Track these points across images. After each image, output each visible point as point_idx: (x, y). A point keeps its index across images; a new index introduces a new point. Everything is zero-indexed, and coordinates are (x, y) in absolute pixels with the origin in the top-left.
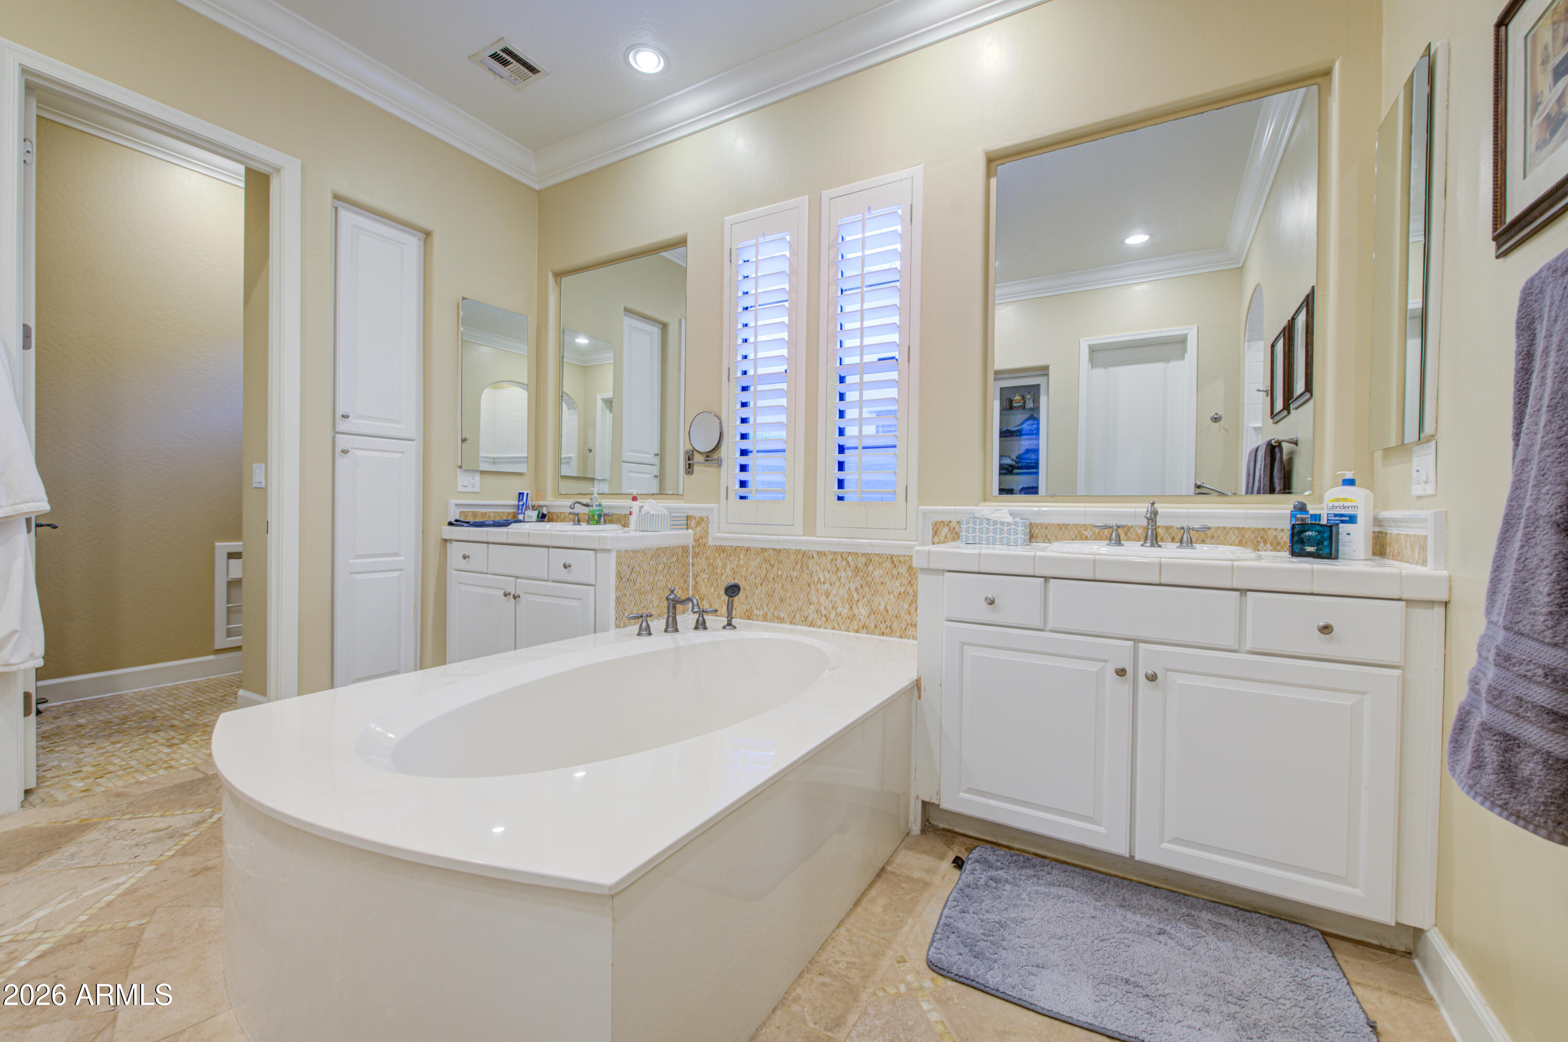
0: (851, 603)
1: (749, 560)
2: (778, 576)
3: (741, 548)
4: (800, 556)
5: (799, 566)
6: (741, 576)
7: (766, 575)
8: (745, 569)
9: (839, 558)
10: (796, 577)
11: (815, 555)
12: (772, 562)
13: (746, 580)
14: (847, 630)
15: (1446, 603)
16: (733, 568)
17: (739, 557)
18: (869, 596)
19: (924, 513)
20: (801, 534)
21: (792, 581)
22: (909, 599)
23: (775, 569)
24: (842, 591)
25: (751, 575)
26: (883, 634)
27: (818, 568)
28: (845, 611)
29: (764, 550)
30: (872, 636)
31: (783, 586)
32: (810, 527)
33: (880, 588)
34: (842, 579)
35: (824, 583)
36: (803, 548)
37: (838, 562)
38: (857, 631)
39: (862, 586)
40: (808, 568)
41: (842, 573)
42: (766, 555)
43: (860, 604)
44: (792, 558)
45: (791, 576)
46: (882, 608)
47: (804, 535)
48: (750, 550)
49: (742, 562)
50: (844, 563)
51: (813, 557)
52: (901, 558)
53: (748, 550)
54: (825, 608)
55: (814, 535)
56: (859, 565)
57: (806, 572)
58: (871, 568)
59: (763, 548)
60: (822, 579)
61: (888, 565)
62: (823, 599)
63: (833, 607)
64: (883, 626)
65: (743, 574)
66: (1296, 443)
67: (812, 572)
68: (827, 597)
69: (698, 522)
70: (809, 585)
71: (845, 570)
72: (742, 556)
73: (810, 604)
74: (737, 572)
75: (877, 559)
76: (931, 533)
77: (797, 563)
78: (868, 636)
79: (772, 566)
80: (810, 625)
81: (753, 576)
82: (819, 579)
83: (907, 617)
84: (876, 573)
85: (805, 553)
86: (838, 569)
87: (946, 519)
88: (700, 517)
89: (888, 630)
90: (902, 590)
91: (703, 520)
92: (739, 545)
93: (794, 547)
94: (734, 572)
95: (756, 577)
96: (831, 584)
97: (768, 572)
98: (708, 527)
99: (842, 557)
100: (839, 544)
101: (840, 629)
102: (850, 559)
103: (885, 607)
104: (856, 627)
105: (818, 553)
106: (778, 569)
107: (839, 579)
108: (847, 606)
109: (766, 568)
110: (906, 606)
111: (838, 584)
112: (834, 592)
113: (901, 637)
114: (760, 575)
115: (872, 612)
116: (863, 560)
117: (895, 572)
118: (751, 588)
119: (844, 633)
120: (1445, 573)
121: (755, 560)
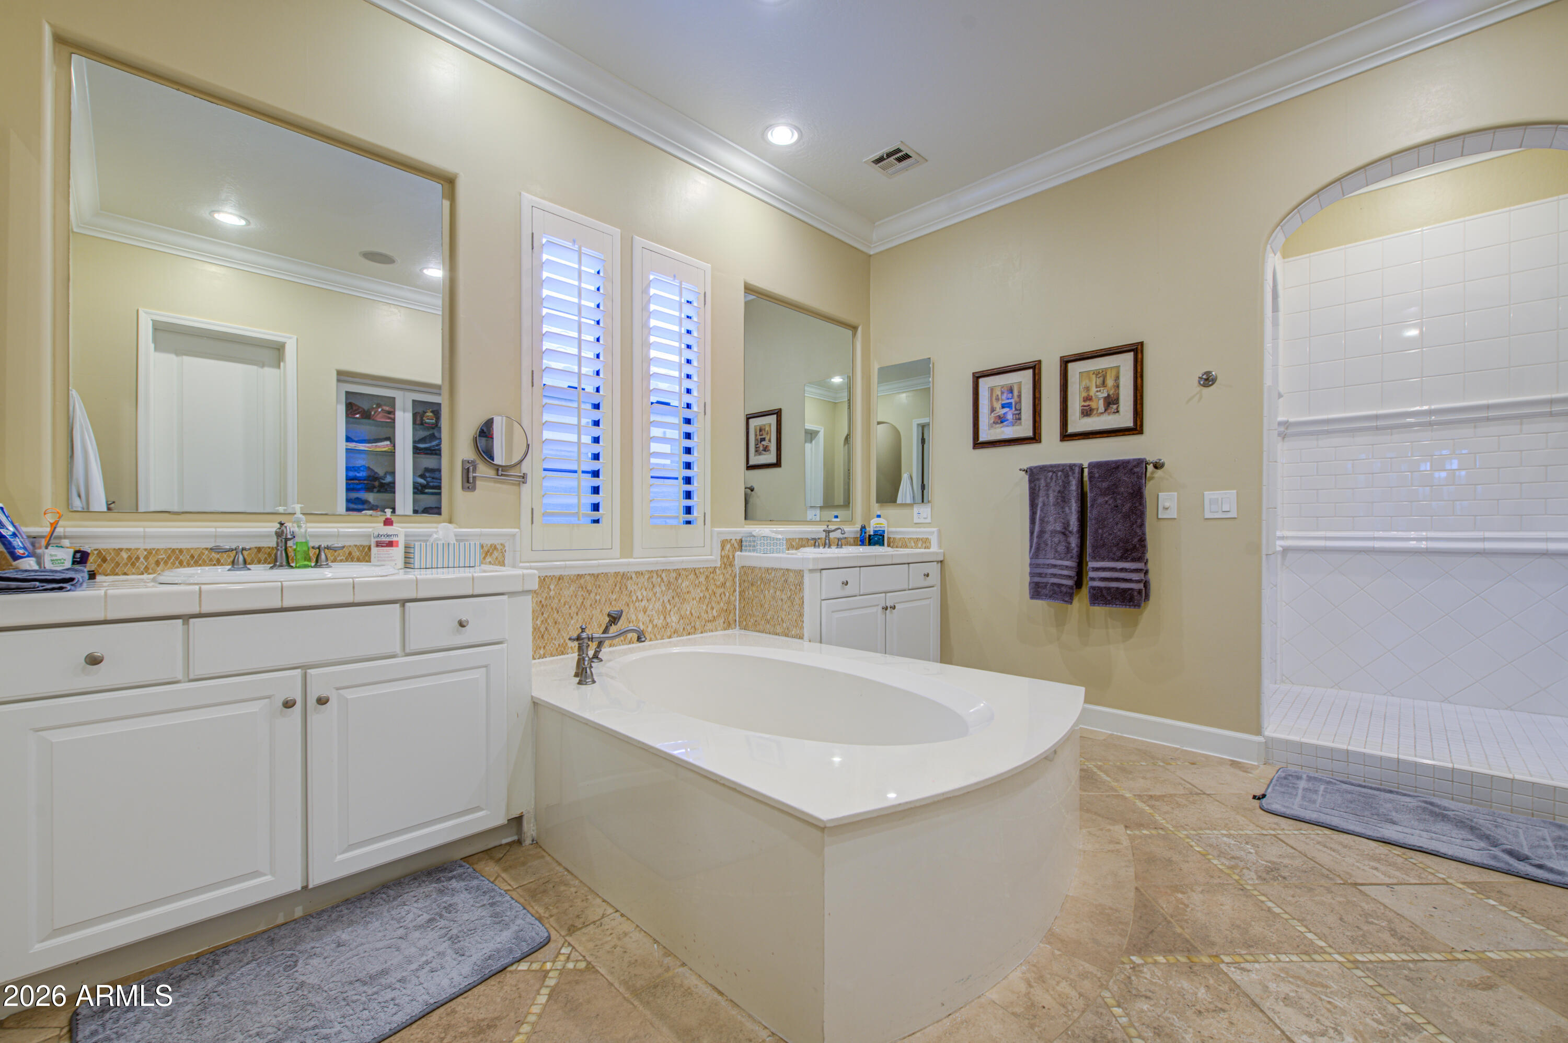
0: (665, 613)
1: (561, 589)
2: (596, 601)
3: (552, 577)
4: (619, 578)
5: (618, 588)
6: (552, 609)
7: (583, 602)
8: (556, 601)
9: (655, 575)
10: (615, 600)
11: (634, 576)
12: (589, 588)
13: (558, 612)
14: (662, 639)
15: (941, 561)
16: (541, 602)
17: (549, 587)
18: (678, 605)
19: (719, 533)
20: (619, 556)
21: (611, 604)
22: (706, 601)
23: (592, 595)
24: (658, 605)
25: (565, 605)
26: (689, 634)
27: (636, 587)
28: (659, 622)
29: (579, 576)
30: (682, 638)
31: (601, 611)
32: (627, 549)
33: (687, 596)
34: (658, 595)
35: (642, 600)
36: (622, 570)
37: (654, 579)
38: (670, 637)
39: (673, 598)
40: (627, 588)
41: (657, 589)
42: (582, 581)
43: (672, 613)
44: (611, 582)
45: (609, 599)
46: (688, 613)
47: (621, 558)
48: (563, 578)
49: (552, 593)
50: (659, 579)
51: (631, 578)
52: (701, 570)
53: (560, 578)
54: (643, 623)
55: (632, 557)
56: (672, 580)
57: (625, 592)
58: (680, 581)
59: (578, 575)
60: (640, 598)
61: (692, 576)
62: (641, 615)
63: (650, 620)
64: (689, 628)
65: (554, 605)
66: (752, 490)
67: (631, 592)
68: (645, 613)
69: (488, 552)
70: (628, 605)
71: (660, 586)
72: (552, 587)
73: (630, 622)
74: (547, 606)
75: (684, 573)
76: (720, 548)
77: (616, 586)
78: (679, 638)
79: (589, 592)
80: (630, 643)
81: (567, 606)
82: (637, 597)
83: (705, 616)
84: (684, 585)
85: (624, 574)
86: (654, 586)
87: (729, 538)
88: (491, 545)
89: (693, 630)
90: (702, 595)
91: (495, 548)
92: (549, 574)
93: (612, 570)
94: (543, 606)
95: (570, 607)
96: (648, 600)
97: (584, 599)
98: (504, 557)
99: (657, 574)
100: (657, 563)
101: (657, 639)
102: (664, 575)
103: (691, 612)
104: (669, 634)
105: (637, 573)
106: (596, 594)
107: (655, 594)
108: (662, 617)
109: (582, 595)
110: (705, 607)
111: (654, 598)
112: (651, 607)
113: (702, 633)
114: (576, 604)
115: (682, 617)
116: (674, 575)
117: (697, 582)
118: (565, 619)
119: (660, 641)
120: (942, 551)
121: (569, 589)
